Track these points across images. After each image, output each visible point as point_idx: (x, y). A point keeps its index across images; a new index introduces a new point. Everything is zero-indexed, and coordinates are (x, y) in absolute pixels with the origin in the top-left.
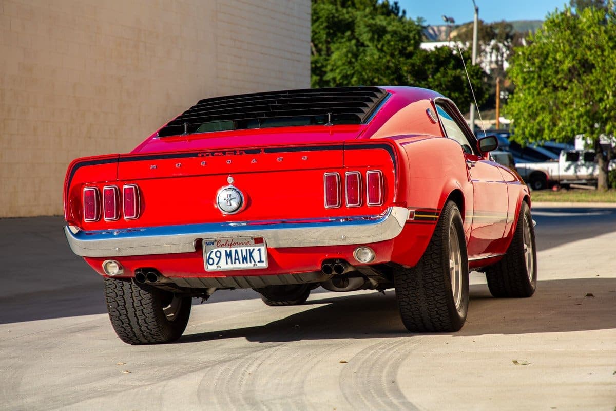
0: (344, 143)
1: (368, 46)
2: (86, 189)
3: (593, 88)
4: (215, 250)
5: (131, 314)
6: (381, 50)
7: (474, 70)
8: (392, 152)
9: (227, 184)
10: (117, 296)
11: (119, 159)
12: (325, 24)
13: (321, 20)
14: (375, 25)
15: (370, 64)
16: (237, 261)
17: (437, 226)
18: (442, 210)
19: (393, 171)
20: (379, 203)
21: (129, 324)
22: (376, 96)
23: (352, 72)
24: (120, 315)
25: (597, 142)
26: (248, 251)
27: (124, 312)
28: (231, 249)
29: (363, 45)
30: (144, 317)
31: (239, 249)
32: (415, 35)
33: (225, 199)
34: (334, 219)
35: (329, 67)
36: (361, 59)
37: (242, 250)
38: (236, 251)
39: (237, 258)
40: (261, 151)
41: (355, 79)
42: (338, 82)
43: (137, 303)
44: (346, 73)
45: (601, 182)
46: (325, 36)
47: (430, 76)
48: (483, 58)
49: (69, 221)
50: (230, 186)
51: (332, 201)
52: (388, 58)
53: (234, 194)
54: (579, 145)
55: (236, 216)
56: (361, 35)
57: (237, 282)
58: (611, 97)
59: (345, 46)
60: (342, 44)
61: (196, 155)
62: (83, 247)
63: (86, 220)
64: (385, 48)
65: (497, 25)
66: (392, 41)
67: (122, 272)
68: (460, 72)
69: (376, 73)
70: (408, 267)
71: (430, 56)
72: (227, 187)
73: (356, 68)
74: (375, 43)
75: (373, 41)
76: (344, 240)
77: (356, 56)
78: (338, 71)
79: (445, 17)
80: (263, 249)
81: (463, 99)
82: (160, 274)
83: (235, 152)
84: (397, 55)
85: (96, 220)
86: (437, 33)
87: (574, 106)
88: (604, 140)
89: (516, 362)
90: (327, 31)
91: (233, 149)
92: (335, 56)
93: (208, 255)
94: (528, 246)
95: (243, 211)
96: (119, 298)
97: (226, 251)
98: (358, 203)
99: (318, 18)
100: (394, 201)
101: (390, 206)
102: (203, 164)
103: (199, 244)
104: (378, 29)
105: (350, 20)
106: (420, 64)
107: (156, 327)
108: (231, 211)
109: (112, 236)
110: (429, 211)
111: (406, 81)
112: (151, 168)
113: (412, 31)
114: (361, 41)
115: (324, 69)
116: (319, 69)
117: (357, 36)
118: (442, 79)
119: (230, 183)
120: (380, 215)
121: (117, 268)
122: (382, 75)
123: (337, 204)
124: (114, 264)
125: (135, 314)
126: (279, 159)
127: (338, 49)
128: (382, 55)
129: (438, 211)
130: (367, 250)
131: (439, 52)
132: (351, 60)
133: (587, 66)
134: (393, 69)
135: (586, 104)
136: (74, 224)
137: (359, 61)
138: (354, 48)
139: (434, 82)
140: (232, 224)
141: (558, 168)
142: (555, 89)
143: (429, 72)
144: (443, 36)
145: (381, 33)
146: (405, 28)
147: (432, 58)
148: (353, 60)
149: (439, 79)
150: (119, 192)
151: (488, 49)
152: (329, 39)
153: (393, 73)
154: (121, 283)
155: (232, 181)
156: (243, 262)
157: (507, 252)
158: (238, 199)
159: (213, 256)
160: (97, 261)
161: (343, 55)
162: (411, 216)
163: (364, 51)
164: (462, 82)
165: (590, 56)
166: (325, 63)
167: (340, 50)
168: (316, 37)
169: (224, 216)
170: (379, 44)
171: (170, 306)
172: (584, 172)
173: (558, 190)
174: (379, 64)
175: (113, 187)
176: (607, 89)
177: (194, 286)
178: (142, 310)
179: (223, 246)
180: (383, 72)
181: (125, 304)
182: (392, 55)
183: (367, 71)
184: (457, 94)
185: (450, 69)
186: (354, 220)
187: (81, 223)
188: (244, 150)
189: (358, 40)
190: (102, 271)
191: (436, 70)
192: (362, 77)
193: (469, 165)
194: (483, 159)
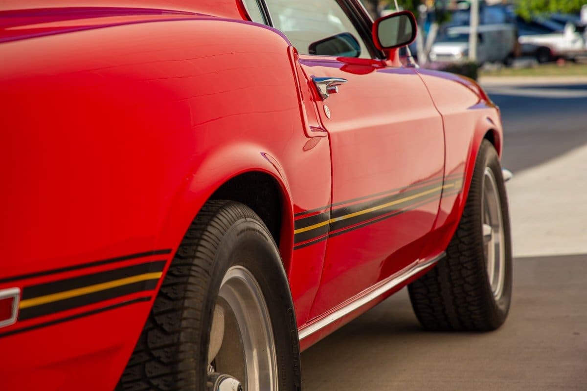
193: (323, 88)
194: (384, 65)
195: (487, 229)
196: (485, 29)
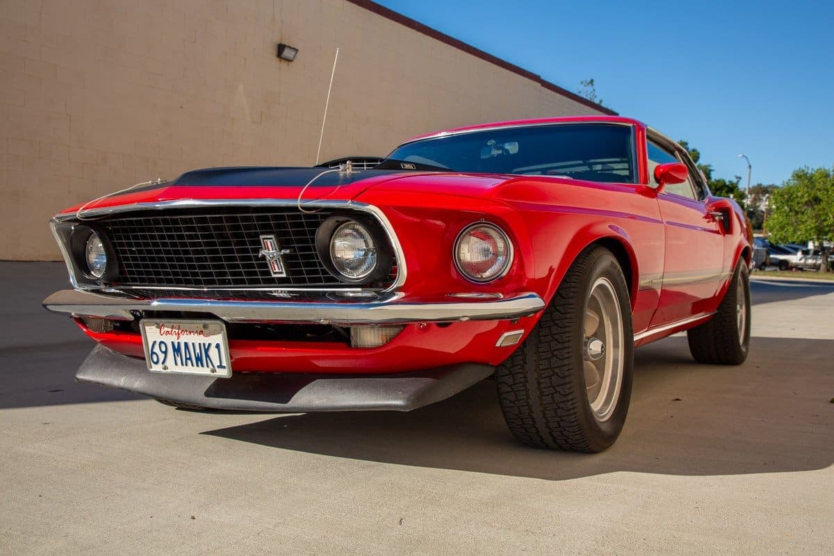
3: (821, 213)
25: (821, 244)
45: (823, 267)
54: (811, 246)
58: (832, 218)
65: (770, 186)
87: (808, 223)
88: (826, 244)
133: (817, 200)
135: (816, 222)
141: (796, 259)
142: (797, 213)
151: (764, 198)
165: (819, 194)
172: (810, 261)
173: (796, 271)
176: (829, 213)
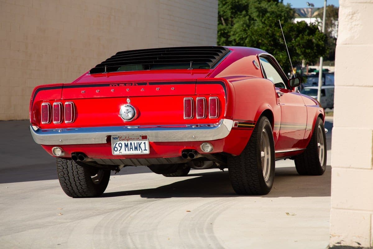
0: (196, 80)
1: (256, 20)
2: (43, 104)
4: (118, 143)
5: (72, 180)
6: (264, 23)
7: (321, 36)
8: (224, 87)
9: (126, 103)
10: (63, 168)
11: (63, 86)
12: (230, 7)
13: (228, 4)
14: (260, 7)
15: (256, 31)
16: (131, 150)
17: (254, 131)
18: (257, 122)
19: (225, 97)
20: (216, 116)
21: (71, 185)
22: (221, 52)
23: (246, 36)
24: (65, 180)
26: (138, 143)
27: (67, 178)
28: (128, 142)
29: (253, 19)
30: (79, 181)
31: (133, 142)
32: (285, 13)
33: (125, 112)
34: (189, 126)
35: (232, 33)
36: (251, 28)
37: (134, 143)
38: (131, 143)
39: (131, 147)
40: (147, 84)
41: (247, 40)
42: (237, 42)
43: (75, 173)
44: (242, 37)
46: (230, 14)
47: (293, 39)
48: (333, 28)
49: (32, 123)
50: (128, 104)
51: (188, 115)
52: (268, 28)
53: (130, 109)
55: (131, 122)
56: (252, 13)
57: (132, 162)
59: (242, 20)
60: (240, 19)
61: (108, 85)
62: (41, 139)
63: (43, 123)
64: (266, 22)
66: (271, 17)
67: (63, 154)
68: (312, 38)
69: (260, 37)
70: (235, 155)
71: (294, 27)
72: (126, 105)
73: (248, 34)
74: (261, 18)
75: (259, 17)
76: (195, 138)
77: (248, 26)
78: (237, 35)
79: (308, 3)
80: (147, 143)
81: (313, 54)
82: (86, 156)
83: (132, 84)
84: (273, 26)
85: (48, 123)
86: (306, 13)
89: (288, 214)
90: (232, 10)
91: (131, 82)
92: (236, 26)
93: (114, 145)
94: (321, 144)
95: (136, 119)
96: (65, 169)
97: (125, 143)
98: (204, 117)
99: (226, 3)
100: (225, 116)
101: (222, 119)
102: (112, 90)
103: (109, 138)
104: (262, 10)
105: (246, 4)
106: (288, 32)
107: (87, 187)
108: (128, 119)
109: (57, 132)
110: (249, 122)
111: (278, 42)
112: (82, 92)
113: (283, 12)
114: (252, 17)
115: (229, 34)
116: (226, 34)
117: (249, 14)
118: (301, 41)
119: (128, 102)
120: (216, 124)
121: (61, 152)
122: (264, 38)
123: (191, 117)
124: (59, 149)
125: (74, 180)
126: (157, 89)
127: (238, 22)
128: (264, 26)
129: (255, 122)
130: (208, 145)
131: (299, 25)
132: (245, 29)
134: (271, 35)
136: (35, 125)
137: (250, 29)
138: (248, 21)
139: (296, 43)
140: (129, 127)
143: (293, 37)
144: (309, 14)
145: (264, 13)
146: (279, 10)
147: (295, 28)
148: (247, 29)
149: (299, 41)
150: (62, 106)
152: (233, 16)
153: (270, 37)
154: (66, 161)
155: (129, 101)
156: (135, 150)
157: (307, 148)
158: (132, 112)
159: (117, 146)
160: (49, 147)
161: (241, 26)
162: (236, 125)
163: (254, 24)
164: (313, 43)
166: (229, 30)
167: (239, 22)
168: (225, 14)
169: (125, 122)
170: (263, 19)
171: (97, 175)
174: (262, 31)
175: (59, 103)
177: (108, 163)
178: (78, 177)
179: (123, 140)
180: (264, 36)
181: (68, 173)
182: (270, 26)
183: (255, 36)
184: (309, 51)
185: (305, 35)
186: (201, 126)
187: (39, 124)
188: (137, 83)
189: (250, 17)
190: (52, 154)
191: (297, 36)
192: (252, 39)
193: (279, 95)
194: (291, 91)
195: (319, 144)
196: (323, 87)
